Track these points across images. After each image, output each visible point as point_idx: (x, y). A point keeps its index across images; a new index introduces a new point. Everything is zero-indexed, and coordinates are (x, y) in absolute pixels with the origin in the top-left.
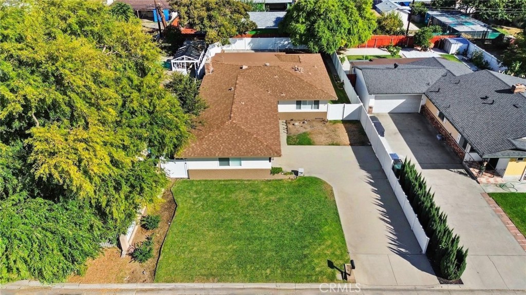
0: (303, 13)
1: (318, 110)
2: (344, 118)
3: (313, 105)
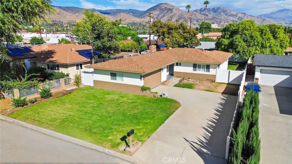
0: (228, 32)
1: (209, 73)
2: (229, 82)
3: (205, 69)
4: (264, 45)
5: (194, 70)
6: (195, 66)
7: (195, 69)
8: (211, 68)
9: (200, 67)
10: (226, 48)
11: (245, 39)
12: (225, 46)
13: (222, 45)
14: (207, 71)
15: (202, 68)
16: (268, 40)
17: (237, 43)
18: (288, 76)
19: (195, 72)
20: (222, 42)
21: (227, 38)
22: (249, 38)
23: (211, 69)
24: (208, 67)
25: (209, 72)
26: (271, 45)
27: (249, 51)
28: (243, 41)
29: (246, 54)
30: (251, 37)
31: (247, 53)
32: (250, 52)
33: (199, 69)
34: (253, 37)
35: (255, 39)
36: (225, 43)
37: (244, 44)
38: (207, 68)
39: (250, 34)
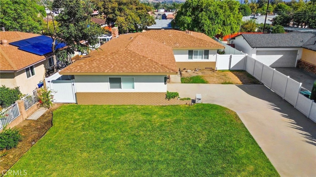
0: (189, 9)
1: (208, 60)
2: (231, 68)
3: (204, 55)
4: (226, 23)
5: (189, 58)
6: (191, 53)
7: (191, 56)
8: (210, 54)
9: (196, 53)
10: (190, 26)
11: (211, 16)
12: (188, 25)
14: (205, 58)
15: (199, 55)
16: (228, 17)
17: (203, 21)
18: (282, 56)
19: (191, 60)
21: (190, 16)
22: (214, 15)
23: (210, 56)
24: (206, 53)
25: (208, 58)
26: (231, 22)
28: (209, 18)
30: (215, 14)
33: (196, 56)
34: (218, 14)
35: (219, 17)
36: (188, 21)
37: (209, 22)
38: (205, 55)
39: (215, 11)
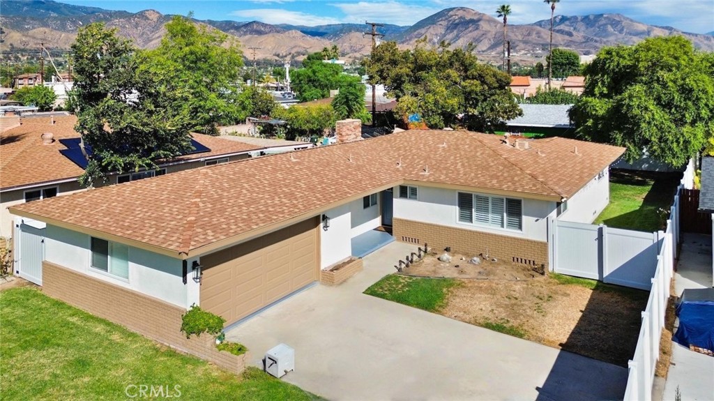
1: (519, 231)
2: (605, 275)
3: (505, 214)
5: (462, 218)
6: (465, 202)
7: (467, 213)
8: (526, 215)
9: (483, 205)
10: (600, 126)
11: (664, 98)
12: (596, 118)
13: (589, 116)
14: (510, 225)
15: (493, 212)
17: (636, 111)
19: (465, 225)
20: (585, 109)
21: (602, 95)
23: (525, 219)
24: (514, 208)
25: (520, 227)
27: (681, 140)
28: (657, 105)
29: (670, 149)
30: (683, 93)
31: (675, 145)
32: (687, 142)
33: (483, 215)
34: (691, 90)
35: (698, 99)
36: (597, 111)
37: (659, 114)
38: (510, 214)
39: (680, 82)
